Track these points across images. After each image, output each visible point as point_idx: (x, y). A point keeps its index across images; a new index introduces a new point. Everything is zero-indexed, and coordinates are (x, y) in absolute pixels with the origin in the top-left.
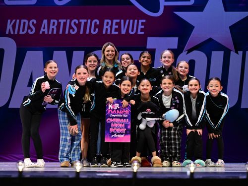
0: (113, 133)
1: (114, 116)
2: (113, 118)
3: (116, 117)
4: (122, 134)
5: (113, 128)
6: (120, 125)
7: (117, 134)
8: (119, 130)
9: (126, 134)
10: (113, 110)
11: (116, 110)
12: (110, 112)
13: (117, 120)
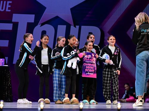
0: (87, 72)
1: (88, 62)
2: (87, 63)
3: (89, 63)
4: (92, 73)
5: (87, 69)
6: (91, 68)
7: (90, 73)
8: (90, 71)
9: (94, 73)
10: (87, 58)
11: (89, 59)
12: (86, 60)
13: (89, 64)
